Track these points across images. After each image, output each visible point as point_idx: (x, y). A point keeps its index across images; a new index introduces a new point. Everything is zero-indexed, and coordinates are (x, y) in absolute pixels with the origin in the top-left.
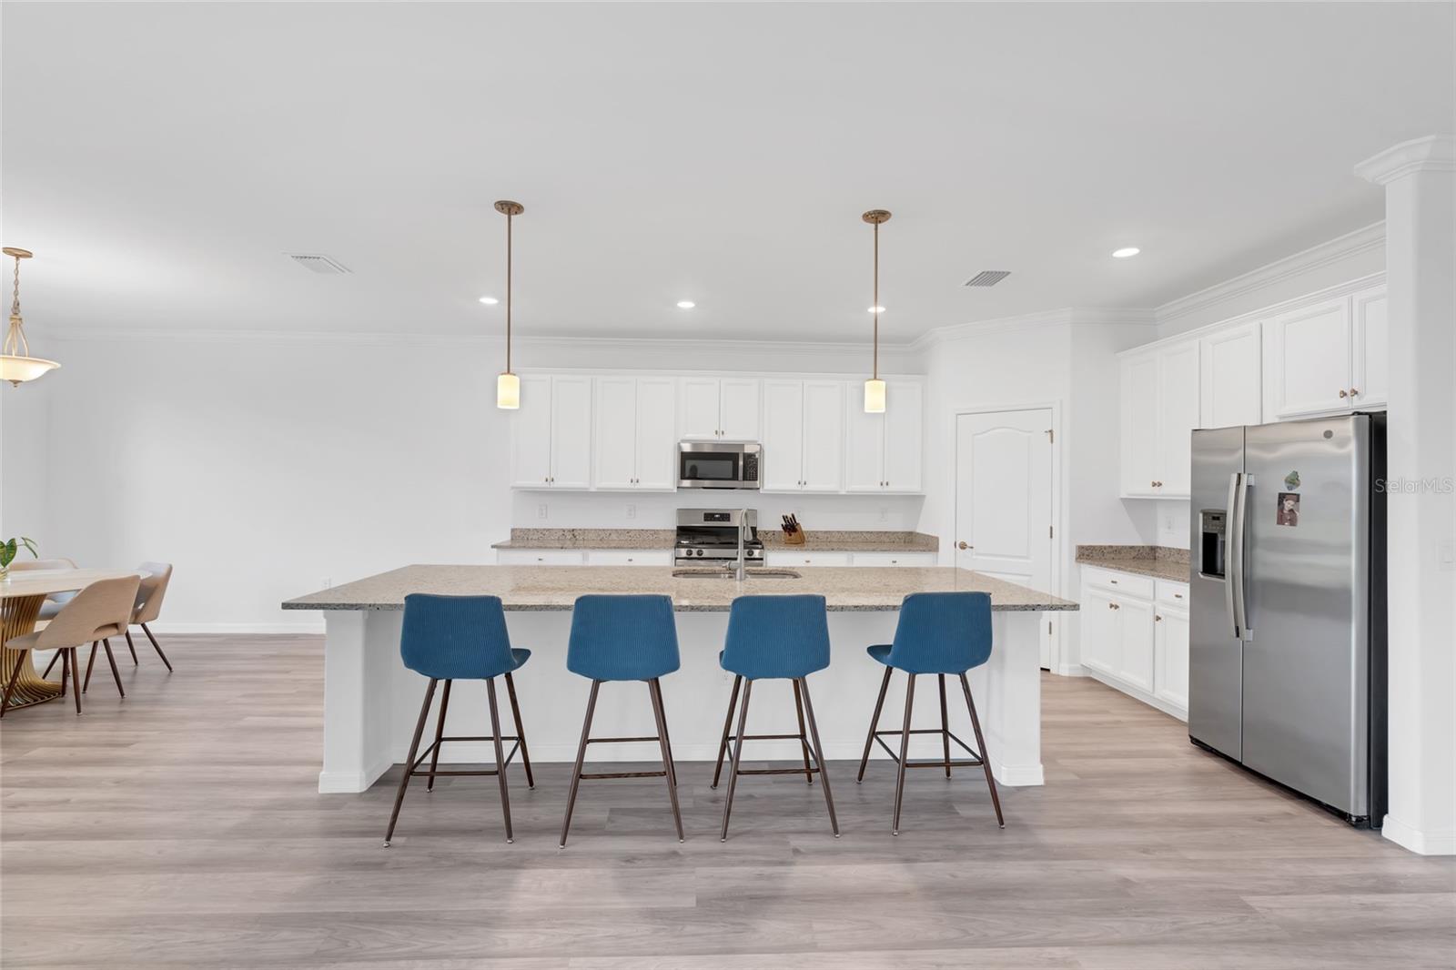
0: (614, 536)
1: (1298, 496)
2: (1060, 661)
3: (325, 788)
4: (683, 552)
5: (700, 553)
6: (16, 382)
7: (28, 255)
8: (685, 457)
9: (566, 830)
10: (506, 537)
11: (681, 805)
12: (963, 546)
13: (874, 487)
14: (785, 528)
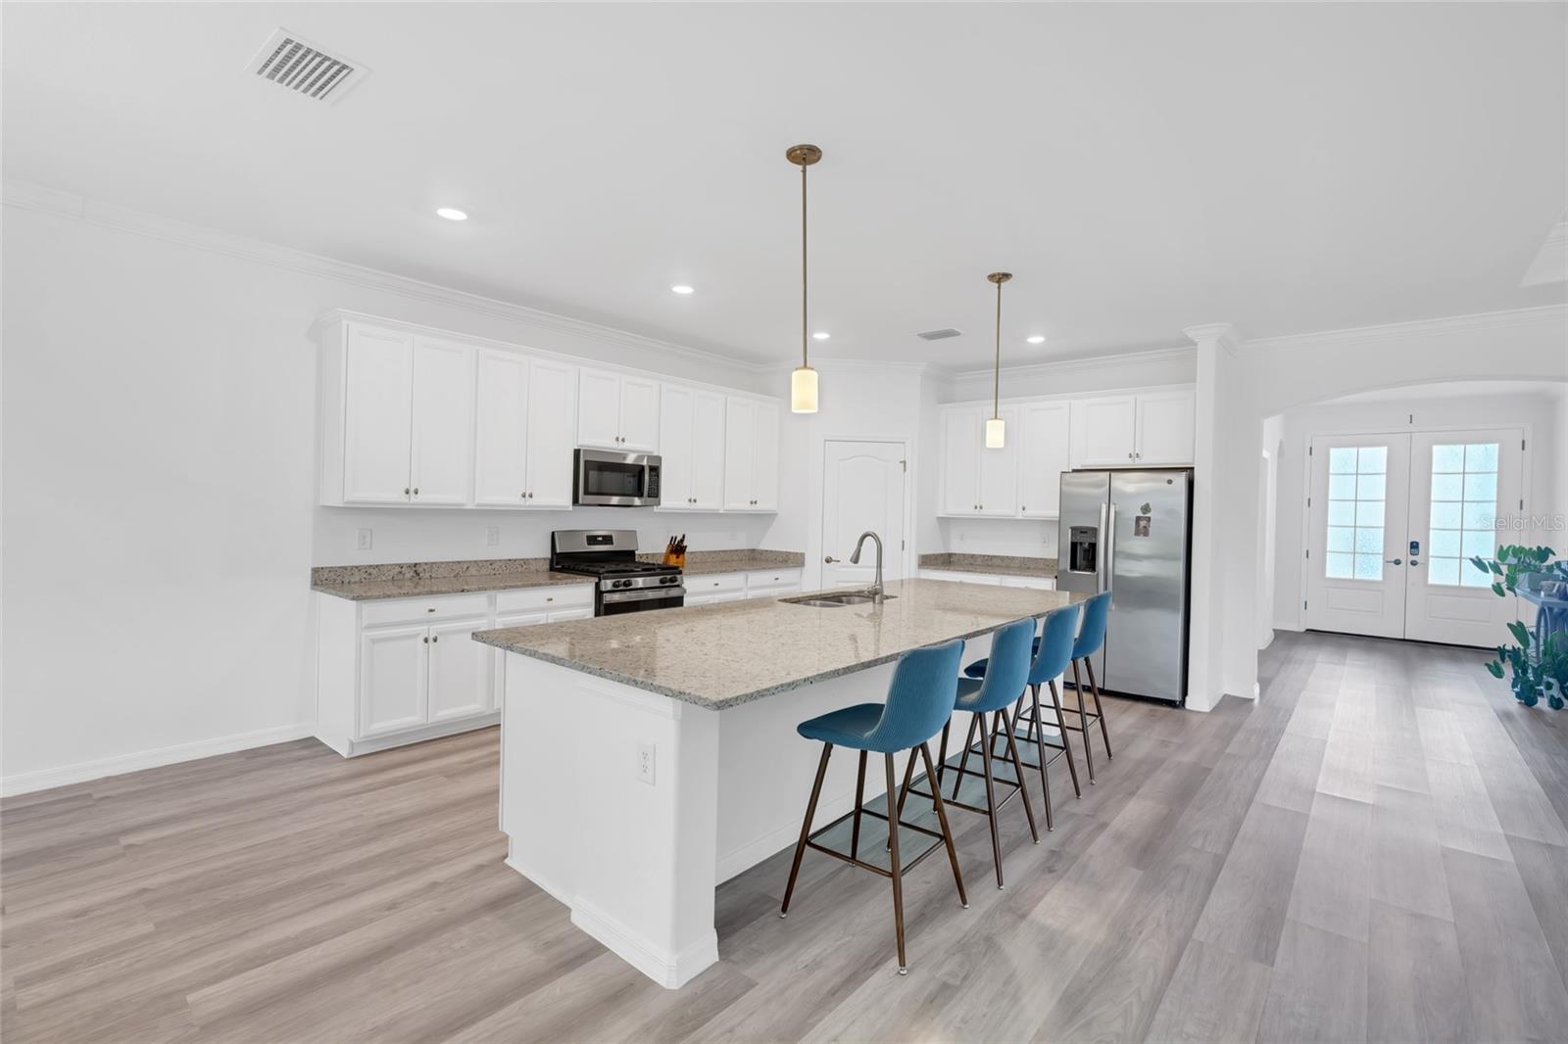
0: (473, 571)
1: (1149, 518)
4: (610, 584)
5: (628, 584)
8: (587, 467)
12: (828, 561)
13: (745, 506)
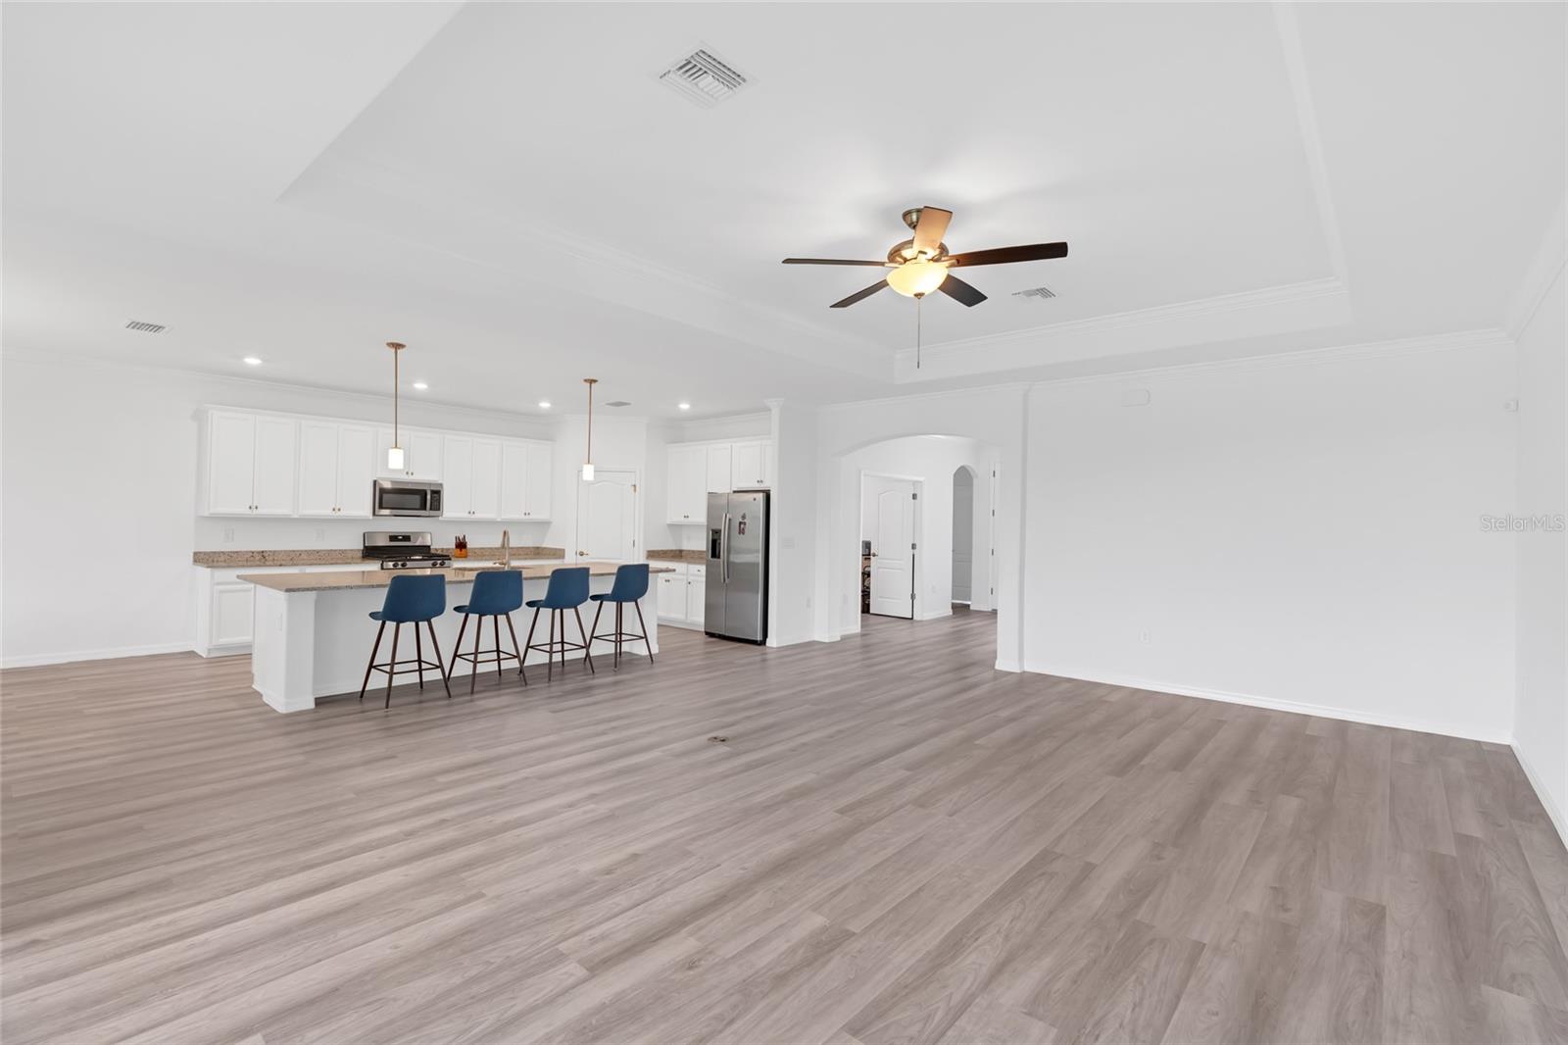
0: (304, 556)
1: (745, 523)
8: (381, 492)
9: (472, 693)
12: (581, 554)
13: (521, 516)
14: (457, 547)
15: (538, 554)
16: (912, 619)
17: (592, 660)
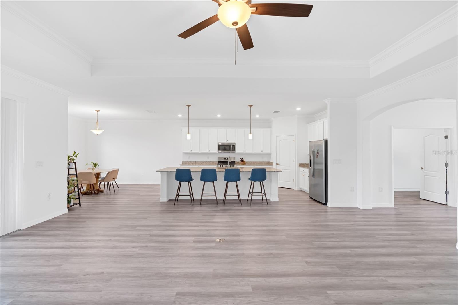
0: (204, 163)
1: (318, 153)
2: (296, 187)
3: (160, 201)
4: (219, 166)
5: (222, 166)
6: (98, 134)
7: (99, 111)
8: (219, 146)
9: (200, 204)
10: (181, 163)
11: (218, 203)
12: (278, 164)
13: (260, 152)
14: (241, 161)
15: (269, 164)
16: (447, 205)
17: (241, 200)
